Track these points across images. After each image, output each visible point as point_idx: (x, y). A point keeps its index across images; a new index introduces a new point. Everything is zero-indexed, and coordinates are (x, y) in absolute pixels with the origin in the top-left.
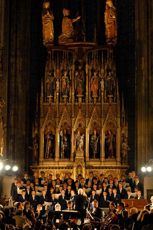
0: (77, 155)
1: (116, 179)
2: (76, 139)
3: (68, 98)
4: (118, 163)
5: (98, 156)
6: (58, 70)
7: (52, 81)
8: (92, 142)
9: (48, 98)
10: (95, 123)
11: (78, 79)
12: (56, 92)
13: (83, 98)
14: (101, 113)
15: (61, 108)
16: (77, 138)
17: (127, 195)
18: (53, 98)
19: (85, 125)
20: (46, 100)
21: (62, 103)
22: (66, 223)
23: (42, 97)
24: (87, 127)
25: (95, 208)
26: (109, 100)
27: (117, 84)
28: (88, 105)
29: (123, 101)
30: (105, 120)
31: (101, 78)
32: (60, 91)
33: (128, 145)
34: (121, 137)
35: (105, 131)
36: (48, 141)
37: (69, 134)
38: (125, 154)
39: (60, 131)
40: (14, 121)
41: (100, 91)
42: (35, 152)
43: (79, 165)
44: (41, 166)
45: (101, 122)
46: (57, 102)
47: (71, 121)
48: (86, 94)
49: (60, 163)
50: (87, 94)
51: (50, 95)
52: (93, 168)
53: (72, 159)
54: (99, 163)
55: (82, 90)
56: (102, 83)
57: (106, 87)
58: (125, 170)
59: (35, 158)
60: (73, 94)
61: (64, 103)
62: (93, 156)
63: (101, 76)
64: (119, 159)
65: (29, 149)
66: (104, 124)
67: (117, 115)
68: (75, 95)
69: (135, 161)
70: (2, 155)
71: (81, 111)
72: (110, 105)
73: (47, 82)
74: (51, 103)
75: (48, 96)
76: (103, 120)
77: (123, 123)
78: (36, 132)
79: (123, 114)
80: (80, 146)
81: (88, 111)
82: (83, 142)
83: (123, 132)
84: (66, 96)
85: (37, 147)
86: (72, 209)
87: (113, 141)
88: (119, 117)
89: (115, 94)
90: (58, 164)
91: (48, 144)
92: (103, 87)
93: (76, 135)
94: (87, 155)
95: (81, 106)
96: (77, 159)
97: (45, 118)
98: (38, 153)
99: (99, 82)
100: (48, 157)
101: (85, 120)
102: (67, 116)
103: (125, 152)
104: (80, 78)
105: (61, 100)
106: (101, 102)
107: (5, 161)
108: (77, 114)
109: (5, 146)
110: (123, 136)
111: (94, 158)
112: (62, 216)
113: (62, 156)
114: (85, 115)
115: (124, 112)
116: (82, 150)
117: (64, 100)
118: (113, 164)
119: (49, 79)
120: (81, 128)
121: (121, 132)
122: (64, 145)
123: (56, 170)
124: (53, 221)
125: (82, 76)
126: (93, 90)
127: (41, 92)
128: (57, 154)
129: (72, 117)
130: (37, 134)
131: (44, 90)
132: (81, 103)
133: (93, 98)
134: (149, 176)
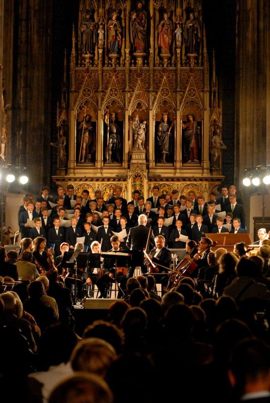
0: (134, 156)
1: (201, 198)
2: (133, 129)
3: (118, 59)
4: (205, 171)
5: (171, 159)
6: (101, 10)
7: (91, 28)
8: (160, 134)
9: (84, 59)
10: (165, 101)
11: (136, 24)
12: (98, 48)
13: (146, 58)
14: (177, 85)
15: (106, 75)
16: (134, 127)
17: (217, 226)
18: (92, 59)
19: (149, 105)
20: (80, 61)
21: (108, 66)
22: (109, 274)
23: (74, 55)
24: (151, 108)
25: (159, 248)
26: (190, 61)
27: (204, 34)
28: (154, 70)
29: (214, 64)
30: (183, 97)
31: (176, 24)
32: (106, 46)
33: (223, 139)
34: (210, 126)
35: (183, 116)
36: (84, 133)
37: (120, 120)
38: (217, 155)
39: (105, 115)
40: (25, 98)
41: (174, 45)
42: (62, 151)
43: (138, 175)
44: (72, 176)
45: (176, 100)
46: (100, 66)
47: (124, 97)
48: (149, 51)
49: (104, 171)
50: (151, 51)
51: (88, 52)
52: (162, 180)
53: (125, 164)
54: (172, 171)
55: (142, 44)
56: (178, 32)
57: (185, 39)
58: (217, 183)
59: (62, 162)
60: (127, 51)
61: (112, 66)
62: (162, 159)
63: (177, 20)
64: (206, 164)
65: (51, 146)
66: (181, 103)
67: (203, 88)
68: (131, 53)
69: (235, 168)
70: (3, 157)
71: (142, 81)
72: (191, 71)
73: (82, 30)
74: (88, 67)
75: (83, 55)
76: (179, 97)
77: (214, 101)
78: (63, 117)
79: (214, 86)
80: (140, 141)
81: (154, 80)
82: (144, 133)
83: (214, 118)
84: (115, 55)
85: (65, 144)
86: (118, 250)
87: (196, 132)
88: (208, 91)
89: (201, 52)
90: (101, 173)
91: (84, 138)
92: (180, 39)
93: (132, 122)
94: (152, 156)
95: (140, 72)
96: (134, 164)
97: (78, 92)
98: (65, 154)
99: (173, 31)
100: (83, 161)
101: (148, 96)
102: (118, 89)
103: (218, 152)
104: (139, 24)
105: (106, 62)
106: (176, 65)
107: (7, 167)
108: (135, 87)
109: (8, 142)
110: (214, 124)
111: (163, 162)
112: (102, 263)
113: (109, 159)
114: (149, 88)
115: (216, 83)
116: (142, 149)
117: (112, 61)
118: (197, 173)
119: (86, 24)
120: (141, 110)
121: (210, 117)
122: (111, 140)
123: (97, 183)
124: (86, 271)
125: (143, 21)
126: (162, 45)
127: (72, 48)
128: (99, 156)
129: (125, 92)
130: (64, 120)
131: (76, 44)
132: (141, 67)
133: (161, 59)
134: (259, 194)
